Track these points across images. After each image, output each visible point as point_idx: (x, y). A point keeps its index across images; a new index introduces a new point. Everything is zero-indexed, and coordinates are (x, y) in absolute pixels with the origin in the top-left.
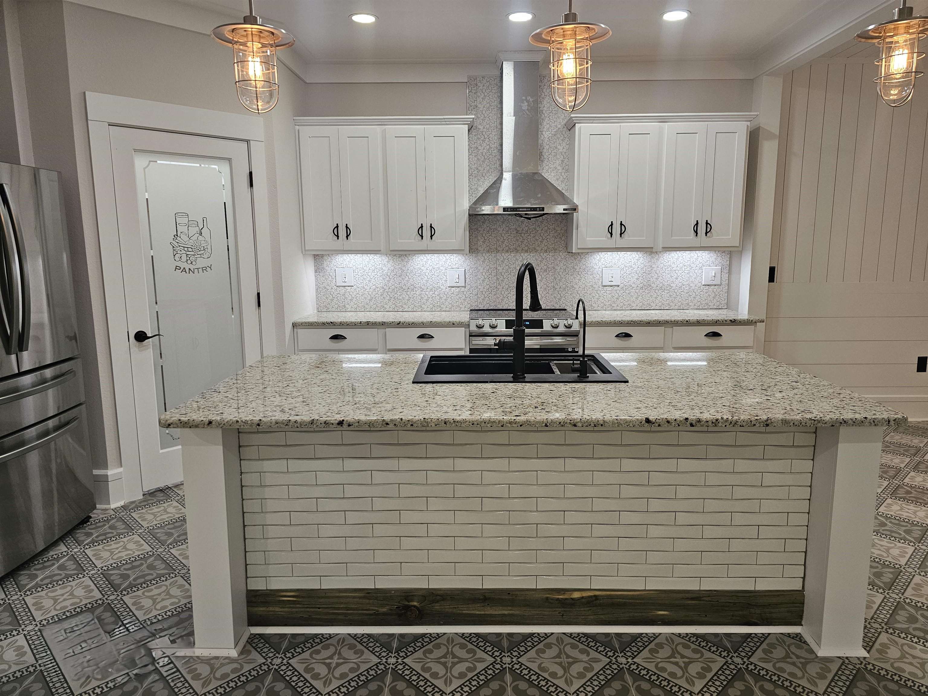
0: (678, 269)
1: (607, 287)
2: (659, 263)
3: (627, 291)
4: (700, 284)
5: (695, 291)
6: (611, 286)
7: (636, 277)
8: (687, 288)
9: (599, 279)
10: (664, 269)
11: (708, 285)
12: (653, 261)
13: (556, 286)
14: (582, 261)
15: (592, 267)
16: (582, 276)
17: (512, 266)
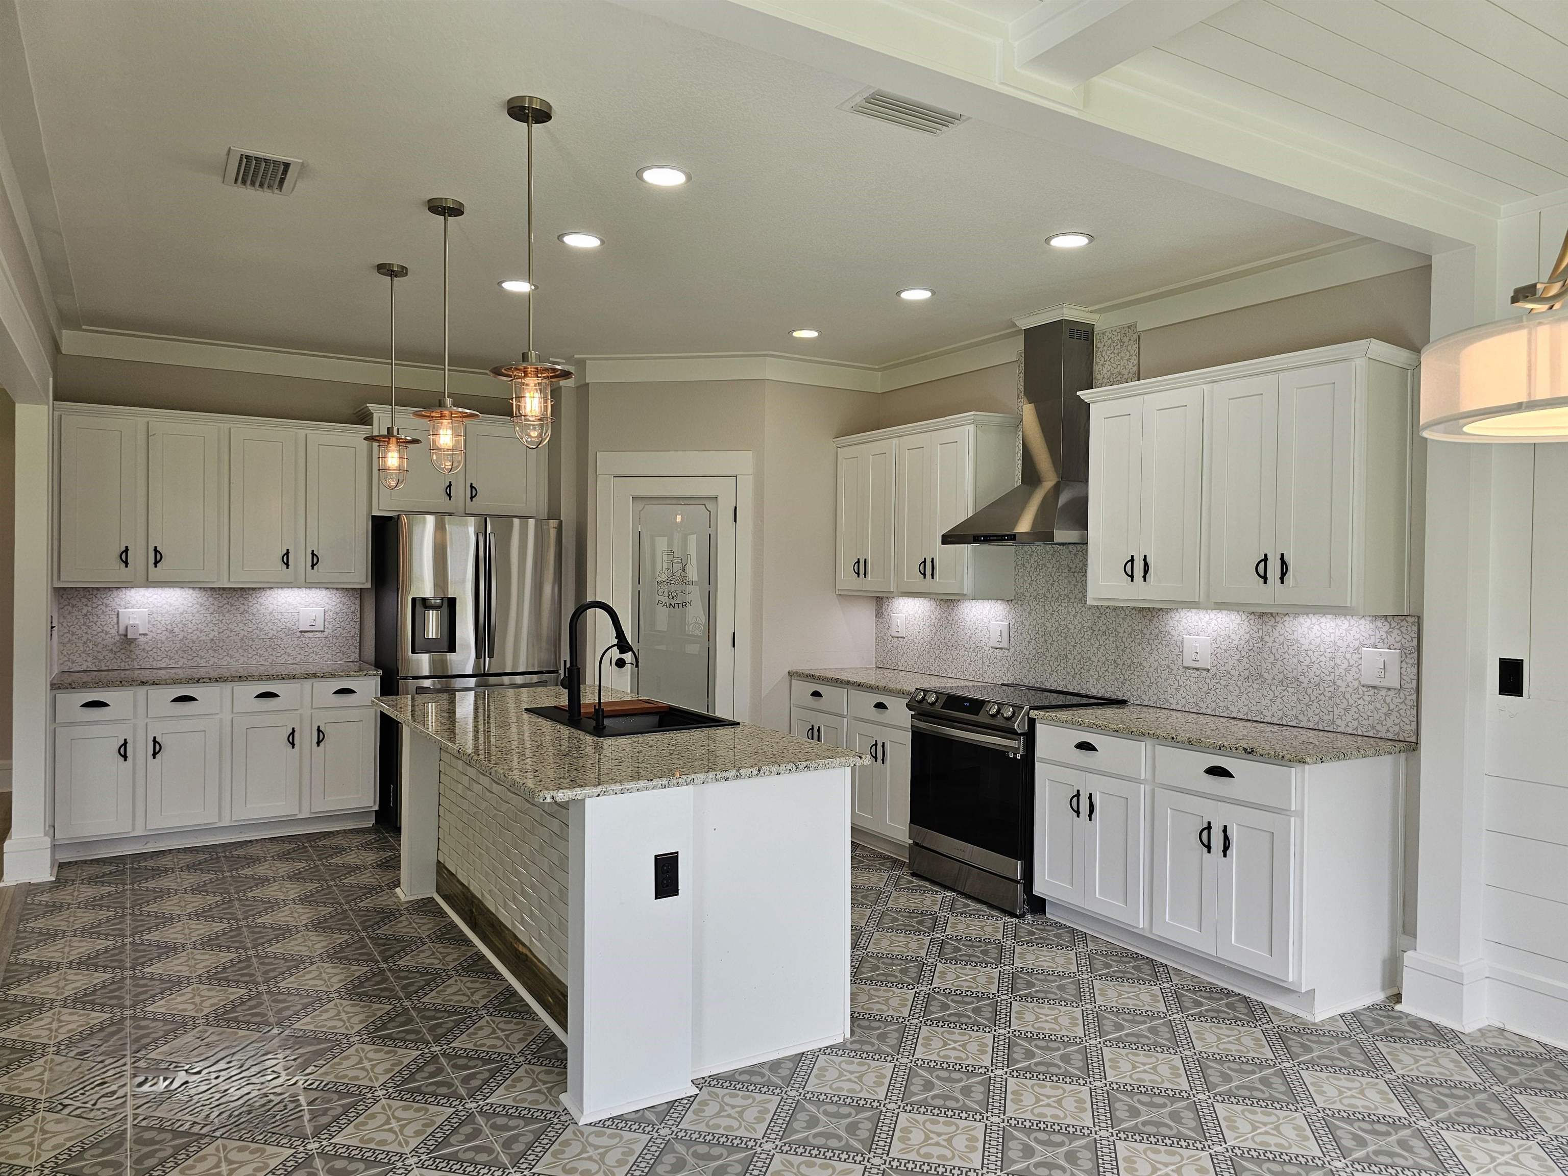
0: (1313, 647)
1: (1191, 671)
2: (1276, 634)
3: (1222, 682)
4: (1356, 684)
5: (1348, 696)
6: (1197, 669)
7: (1237, 657)
8: (1331, 689)
9: (1177, 655)
10: (1285, 646)
11: (1374, 687)
12: (1265, 629)
13: (1118, 661)
14: (1154, 622)
15: (1169, 633)
16: (1154, 646)
17: (1063, 623)
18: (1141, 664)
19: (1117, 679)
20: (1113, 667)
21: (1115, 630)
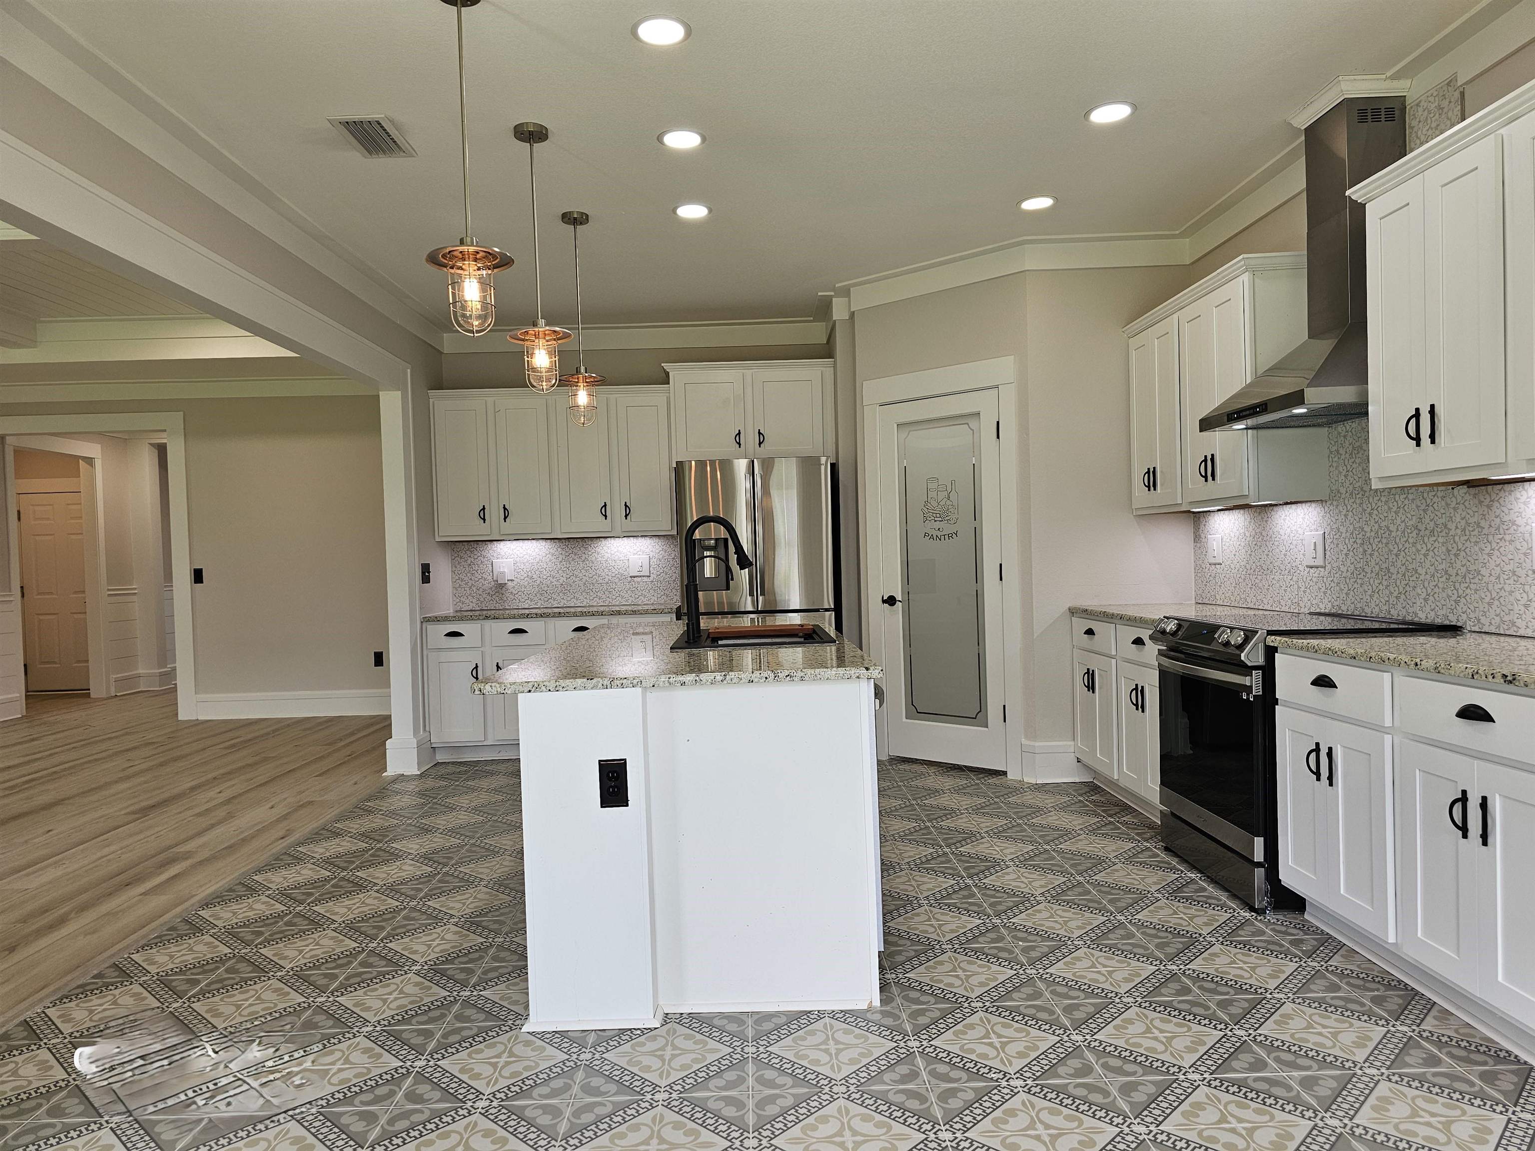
9: (1525, 555)
13: (1450, 571)
14: (1494, 509)
15: (1514, 523)
16: (1494, 545)
17: (1383, 524)
18: (1479, 573)
19: (1449, 597)
20: (1444, 579)
21: (1446, 526)
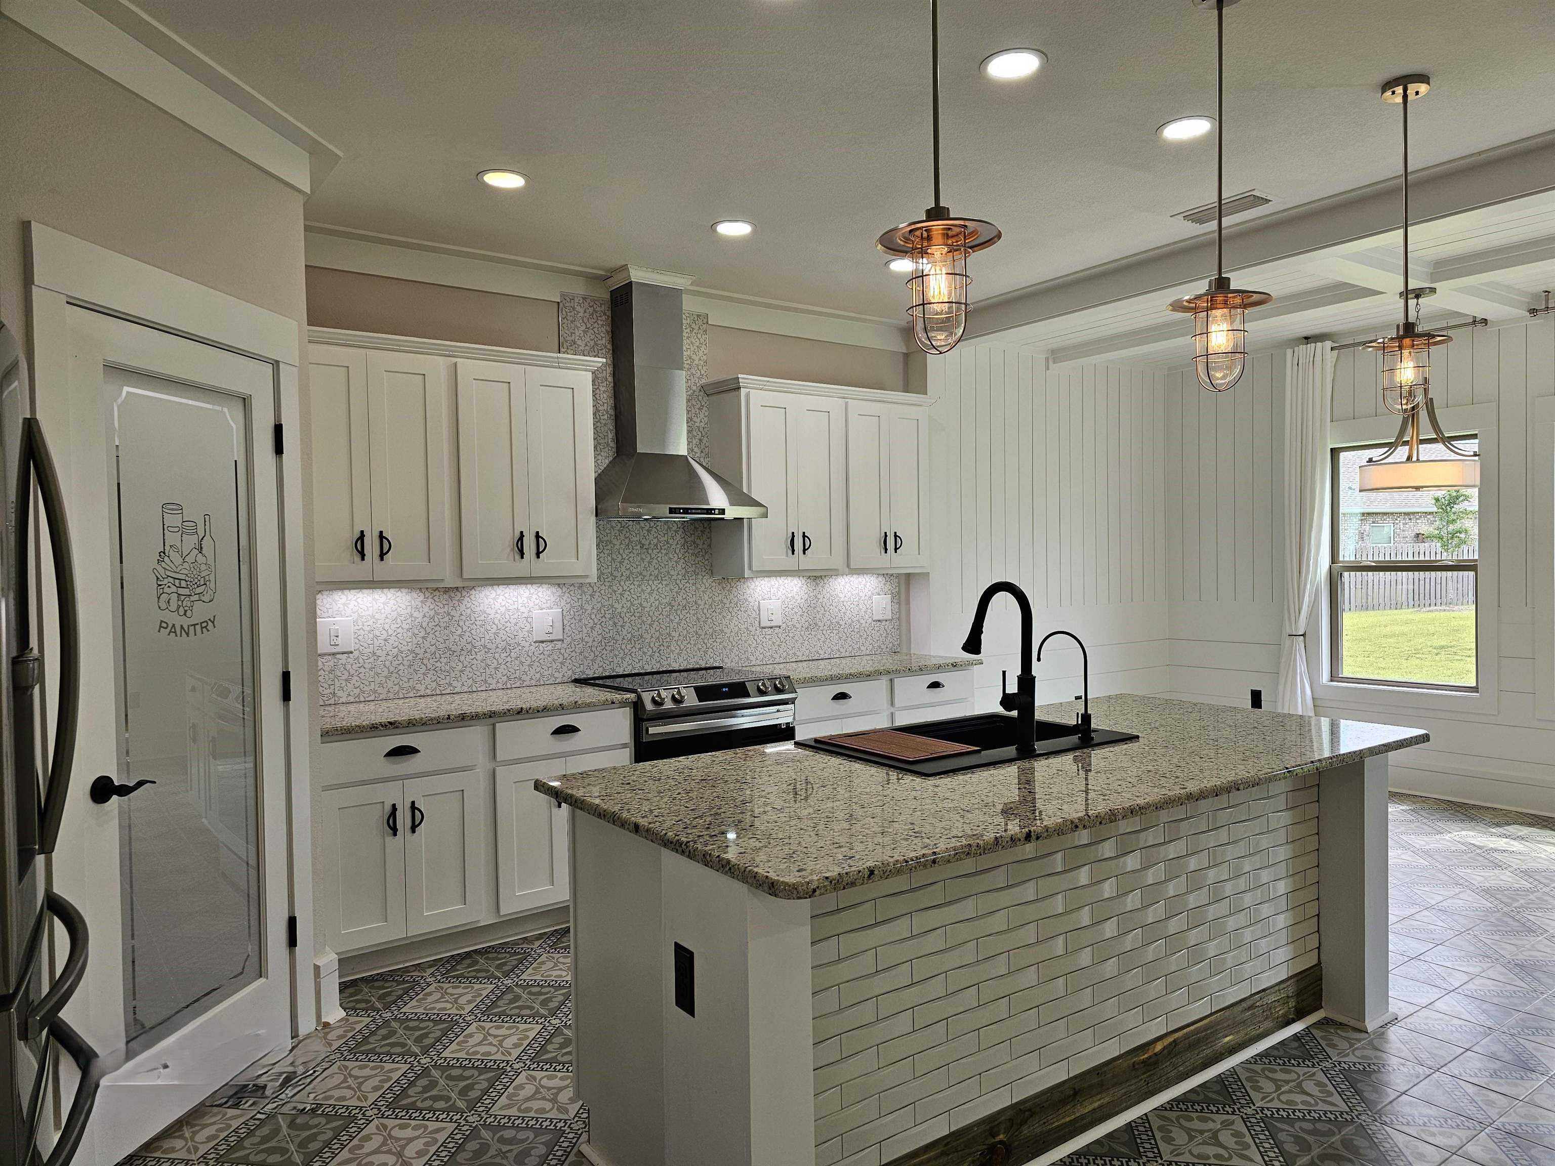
0: (847, 599)
1: (766, 630)
2: (825, 592)
3: (790, 634)
4: (870, 620)
5: (866, 629)
6: (771, 628)
7: (800, 613)
8: (857, 626)
9: (755, 618)
10: (831, 600)
11: (880, 621)
12: (817, 590)
13: (700, 632)
15: (746, 600)
17: (636, 602)
18: (722, 631)
19: (699, 649)
20: (695, 638)
